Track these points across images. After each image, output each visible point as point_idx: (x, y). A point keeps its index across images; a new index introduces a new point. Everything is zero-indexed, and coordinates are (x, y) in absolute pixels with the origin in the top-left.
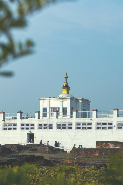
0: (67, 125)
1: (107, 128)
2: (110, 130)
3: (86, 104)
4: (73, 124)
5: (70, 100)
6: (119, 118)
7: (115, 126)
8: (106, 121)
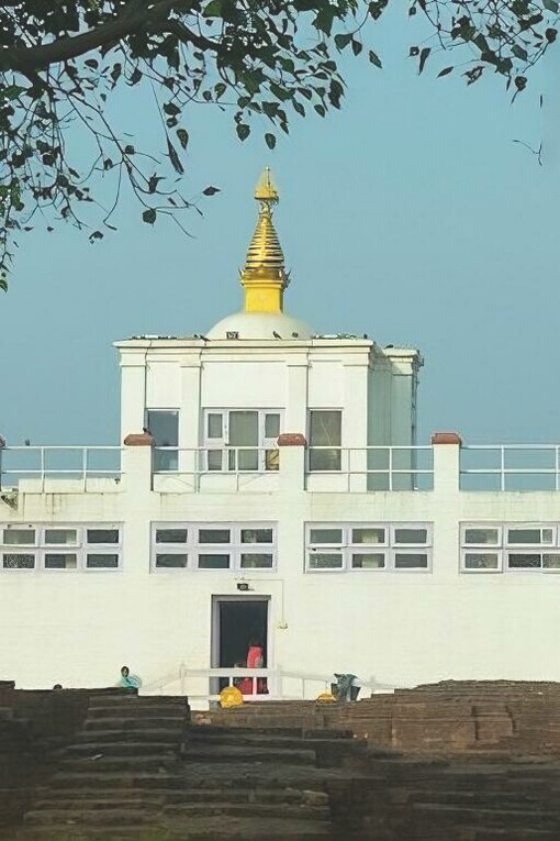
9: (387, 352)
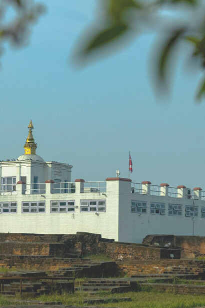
0: (9, 205)
1: (67, 210)
2: (71, 213)
3: (61, 171)
4: (18, 204)
5: (30, 165)
6: (84, 194)
7: (77, 207)
8: (65, 198)
9: (47, 163)
